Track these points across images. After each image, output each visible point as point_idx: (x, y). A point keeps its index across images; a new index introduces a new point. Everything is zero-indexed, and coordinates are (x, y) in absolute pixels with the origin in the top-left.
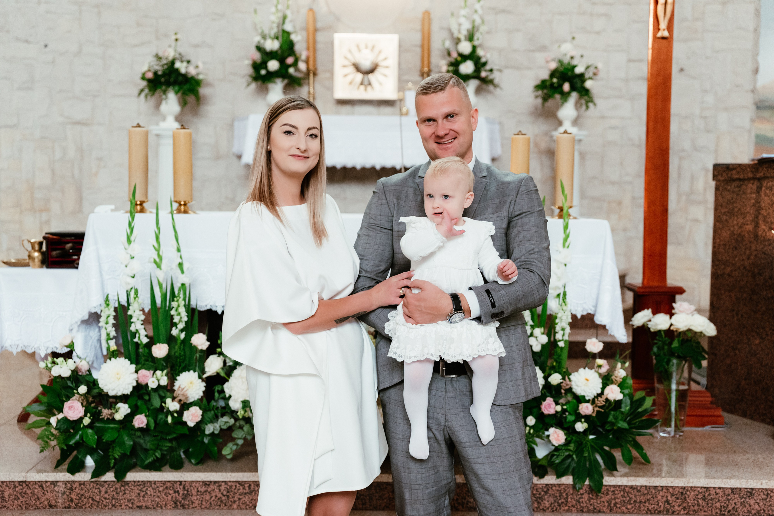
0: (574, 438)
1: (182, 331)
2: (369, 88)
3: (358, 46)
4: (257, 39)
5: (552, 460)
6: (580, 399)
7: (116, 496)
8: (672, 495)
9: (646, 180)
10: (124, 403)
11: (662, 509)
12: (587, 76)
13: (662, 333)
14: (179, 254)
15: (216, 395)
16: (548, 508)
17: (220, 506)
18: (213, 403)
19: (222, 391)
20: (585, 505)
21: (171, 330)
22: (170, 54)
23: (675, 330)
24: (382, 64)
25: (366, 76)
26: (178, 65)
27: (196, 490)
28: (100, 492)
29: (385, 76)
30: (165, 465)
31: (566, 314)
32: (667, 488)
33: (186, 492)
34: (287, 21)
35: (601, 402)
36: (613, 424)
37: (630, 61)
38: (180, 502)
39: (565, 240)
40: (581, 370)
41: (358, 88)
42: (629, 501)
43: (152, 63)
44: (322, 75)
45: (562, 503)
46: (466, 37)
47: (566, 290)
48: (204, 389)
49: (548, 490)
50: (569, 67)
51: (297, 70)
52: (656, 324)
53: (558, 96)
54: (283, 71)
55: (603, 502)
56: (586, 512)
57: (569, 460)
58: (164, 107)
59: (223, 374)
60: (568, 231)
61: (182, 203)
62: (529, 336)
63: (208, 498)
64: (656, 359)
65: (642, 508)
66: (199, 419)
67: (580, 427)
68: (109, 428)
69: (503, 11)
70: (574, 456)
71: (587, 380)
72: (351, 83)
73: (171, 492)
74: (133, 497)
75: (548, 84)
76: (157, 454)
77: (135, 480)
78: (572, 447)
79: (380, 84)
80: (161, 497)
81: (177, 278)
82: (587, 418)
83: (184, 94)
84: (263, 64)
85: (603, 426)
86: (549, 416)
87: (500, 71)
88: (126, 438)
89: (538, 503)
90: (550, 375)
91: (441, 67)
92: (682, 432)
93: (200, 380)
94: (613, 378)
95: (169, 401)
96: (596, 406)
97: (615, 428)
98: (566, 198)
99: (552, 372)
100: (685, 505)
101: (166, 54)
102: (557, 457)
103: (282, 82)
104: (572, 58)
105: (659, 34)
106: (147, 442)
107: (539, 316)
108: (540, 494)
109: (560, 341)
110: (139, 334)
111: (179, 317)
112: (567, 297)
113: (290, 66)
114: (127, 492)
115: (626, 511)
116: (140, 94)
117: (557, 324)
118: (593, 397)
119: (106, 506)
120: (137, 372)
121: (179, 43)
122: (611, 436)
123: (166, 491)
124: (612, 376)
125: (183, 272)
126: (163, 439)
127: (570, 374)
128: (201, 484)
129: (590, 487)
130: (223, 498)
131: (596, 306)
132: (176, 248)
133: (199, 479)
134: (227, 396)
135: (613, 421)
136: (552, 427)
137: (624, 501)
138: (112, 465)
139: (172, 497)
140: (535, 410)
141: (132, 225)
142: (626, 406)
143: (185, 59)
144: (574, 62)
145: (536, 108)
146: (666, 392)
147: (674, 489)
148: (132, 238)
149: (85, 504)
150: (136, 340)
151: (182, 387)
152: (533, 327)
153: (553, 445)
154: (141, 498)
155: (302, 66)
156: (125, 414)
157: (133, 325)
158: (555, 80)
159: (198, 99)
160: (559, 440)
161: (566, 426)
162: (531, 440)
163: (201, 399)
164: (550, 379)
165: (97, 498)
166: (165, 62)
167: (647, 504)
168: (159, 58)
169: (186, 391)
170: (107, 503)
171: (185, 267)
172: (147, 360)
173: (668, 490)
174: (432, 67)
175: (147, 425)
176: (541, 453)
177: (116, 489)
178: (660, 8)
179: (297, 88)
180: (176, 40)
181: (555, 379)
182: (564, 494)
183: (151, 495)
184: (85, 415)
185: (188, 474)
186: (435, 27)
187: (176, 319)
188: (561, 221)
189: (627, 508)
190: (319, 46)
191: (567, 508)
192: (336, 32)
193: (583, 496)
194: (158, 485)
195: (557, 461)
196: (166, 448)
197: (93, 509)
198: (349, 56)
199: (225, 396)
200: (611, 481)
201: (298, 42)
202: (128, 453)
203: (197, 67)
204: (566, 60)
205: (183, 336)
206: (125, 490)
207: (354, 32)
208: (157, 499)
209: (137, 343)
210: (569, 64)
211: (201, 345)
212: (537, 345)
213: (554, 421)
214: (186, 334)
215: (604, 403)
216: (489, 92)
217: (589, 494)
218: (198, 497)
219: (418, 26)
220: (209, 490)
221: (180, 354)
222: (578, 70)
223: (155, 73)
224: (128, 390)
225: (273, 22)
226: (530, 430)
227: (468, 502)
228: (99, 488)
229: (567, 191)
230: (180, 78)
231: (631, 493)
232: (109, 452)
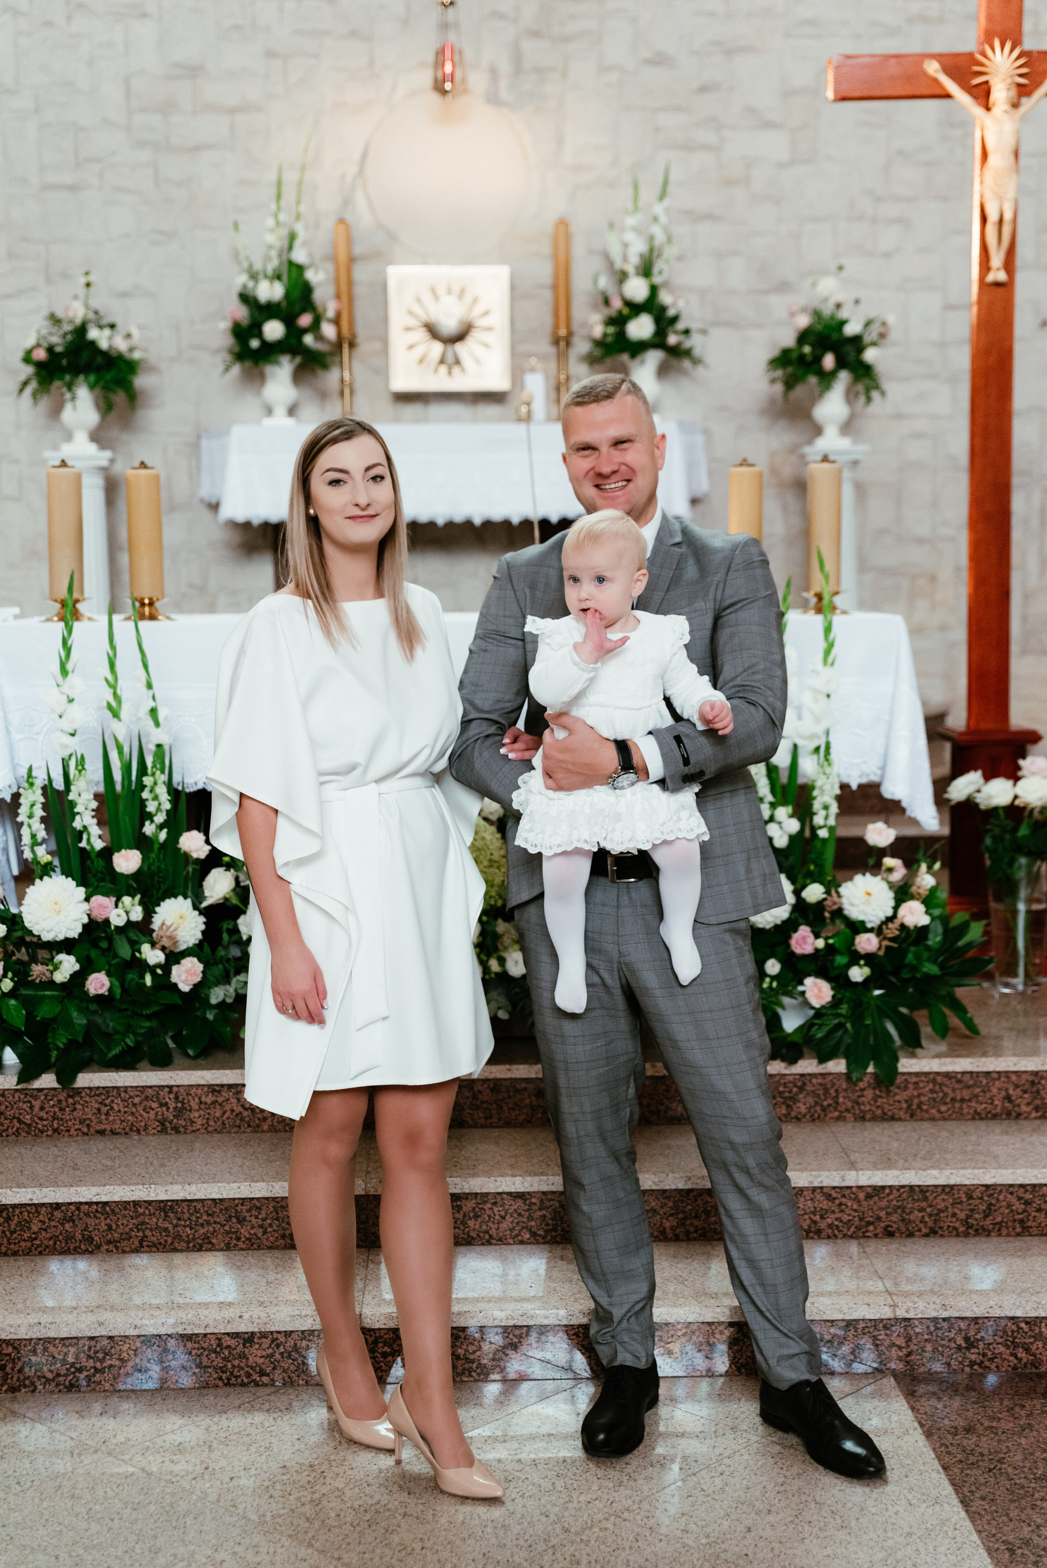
0: (848, 994)
1: (161, 827)
2: (456, 370)
3: (433, 291)
4: (242, 279)
5: (811, 1033)
6: (858, 927)
7: (59, 1114)
8: (1017, 1086)
9: (970, 542)
10: (69, 953)
11: (998, 1110)
12: (867, 339)
13: (1001, 811)
14: (151, 693)
15: (225, 936)
16: (805, 1116)
17: (239, 1127)
18: (221, 952)
19: (236, 931)
20: (868, 1108)
21: (142, 825)
22: (78, 312)
23: (1022, 805)
24: (480, 323)
25: (450, 348)
26: (93, 334)
27: (197, 1100)
28: (31, 1107)
29: (486, 346)
30: (140, 1060)
31: (830, 780)
32: (1007, 1074)
33: (179, 1105)
34: (297, 243)
35: (892, 930)
36: (914, 968)
37: (949, 307)
38: (171, 1122)
39: (828, 652)
40: (858, 878)
41: (436, 370)
42: (942, 1098)
43: (44, 332)
44: (365, 346)
45: (829, 1105)
46: (637, 268)
47: (832, 739)
48: (203, 927)
49: (804, 1084)
50: (833, 323)
51: (319, 337)
52: (990, 797)
53: (813, 380)
54: (293, 341)
55: (899, 1102)
56: (869, 1120)
57: (840, 1033)
58: (68, 414)
59: (235, 901)
60: (831, 637)
61: (147, 601)
62: (766, 823)
63: (218, 1114)
64: (990, 858)
65: (965, 1111)
66: (198, 978)
67: (857, 974)
68: (44, 996)
69: (708, 217)
70: (848, 1025)
71: (869, 894)
72: (421, 361)
73: (155, 1105)
74: (89, 1116)
75: (794, 355)
76: (128, 1041)
77: (92, 1085)
78: (844, 1009)
79: (478, 362)
80: (137, 1115)
81: (148, 735)
82: (870, 959)
83: (107, 388)
84: (255, 328)
85: (896, 972)
86: (804, 957)
87: (704, 332)
88: (75, 1014)
89: (788, 1106)
90: (804, 887)
91: (592, 327)
92: (1037, 985)
93: (197, 913)
94: (914, 889)
95: (146, 948)
96: (885, 938)
97: (918, 976)
98: (827, 578)
99: (808, 881)
100: (1038, 1102)
101: (71, 314)
102: (819, 1028)
103: (291, 361)
104: (838, 306)
105: (990, 278)
106: (110, 1022)
107: (784, 787)
108: (790, 1092)
109: (821, 827)
110: (89, 834)
111: (156, 803)
112: (832, 751)
113: (305, 331)
114: (79, 1107)
115: (938, 1115)
116: (21, 391)
117: (814, 798)
118: (878, 923)
119: (42, 1132)
120: (87, 899)
121: (92, 289)
122: (911, 990)
123: (146, 1103)
124: (911, 886)
125: (157, 724)
126: (137, 1014)
127: (839, 886)
128: (206, 1089)
129: (875, 1075)
130: (245, 1113)
131: (883, 768)
132: (145, 682)
133: (202, 1082)
134: (245, 938)
135: (915, 962)
136: (810, 975)
137: (934, 1099)
138: (53, 1060)
139: (157, 1113)
140: (780, 949)
141: (69, 643)
142: (936, 937)
143: (105, 321)
144: (843, 314)
145: (772, 401)
146: (1009, 915)
147: (1019, 1076)
148: (69, 667)
149: (7, 1130)
150: (83, 844)
151: (168, 923)
152: (773, 806)
153: (813, 1008)
154: (103, 1117)
155: (328, 330)
156: (71, 972)
157: (78, 818)
158: (807, 349)
159: (133, 397)
160: (822, 998)
161: (833, 974)
162: (773, 999)
163: (200, 945)
164: (804, 894)
165: (27, 1119)
166: (67, 328)
167: (973, 1104)
168: (55, 320)
169: (175, 930)
170: (44, 1126)
171: (162, 715)
172: (103, 880)
173: (1008, 1077)
174: (575, 327)
175: (110, 990)
176: (791, 1023)
177: (60, 1101)
178: (991, 230)
179: (320, 372)
180: (88, 285)
181: (814, 892)
182: (832, 1092)
183: (119, 1111)
184: (5, 975)
185: (182, 1073)
186: (579, 250)
187: (151, 807)
188: (820, 618)
189: (939, 1111)
190: (360, 291)
191: (836, 1114)
192: (391, 263)
193: (865, 1093)
194: (132, 1094)
195: (820, 1035)
196: (143, 1031)
197: (21, 1138)
198: (417, 309)
199: (241, 938)
200: (911, 1065)
201: (320, 284)
202: (80, 1040)
203: (128, 336)
204: (827, 310)
205: (163, 835)
206: (74, 1104)
207: (424, 263)
208: (130, 1118)
209: (84, 849)
210: (832, 317)
211: (197, 851)
212: (781, 837)
213: (812, 967)
214: (168, 833)
215: (897, 933)
216: (684, 372)
217: (874, 1089)
218: (201, 1112)
219: (546, 248)
220: (220, 1100)
221: (159, 867)
222: (851, 329)
223: (50, 350)
224: (74, 931)
225: (270, 247)
226: (771, 983)
227: (668, 1108)
228: (29, 1102)
229: (829, 567)
230: (99, 360)
231: (946, 1086)
232: (47, 1038)
